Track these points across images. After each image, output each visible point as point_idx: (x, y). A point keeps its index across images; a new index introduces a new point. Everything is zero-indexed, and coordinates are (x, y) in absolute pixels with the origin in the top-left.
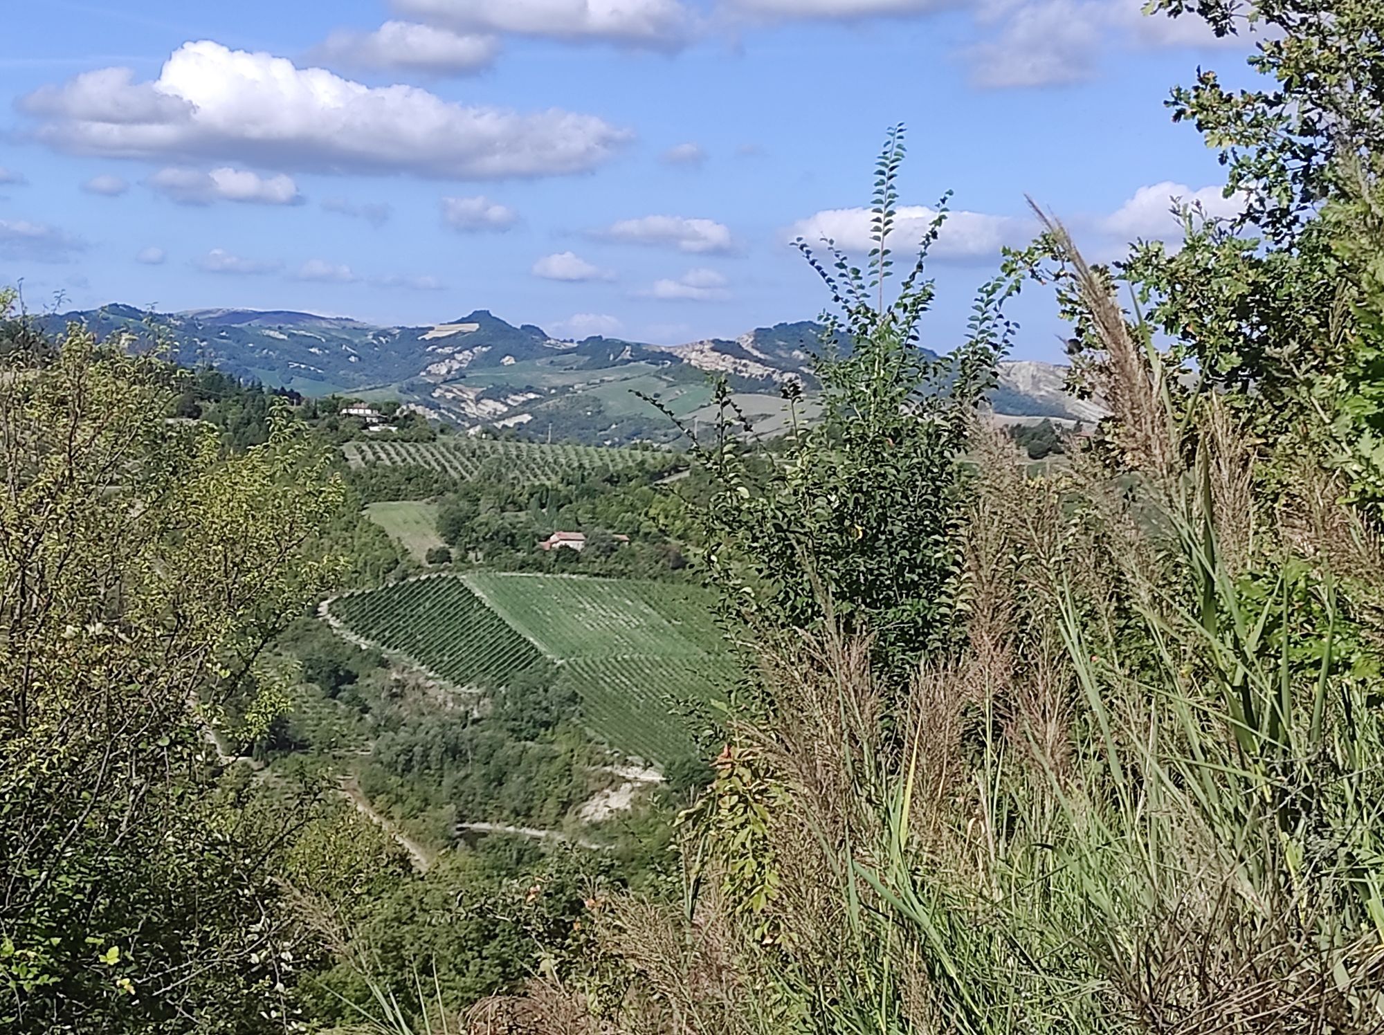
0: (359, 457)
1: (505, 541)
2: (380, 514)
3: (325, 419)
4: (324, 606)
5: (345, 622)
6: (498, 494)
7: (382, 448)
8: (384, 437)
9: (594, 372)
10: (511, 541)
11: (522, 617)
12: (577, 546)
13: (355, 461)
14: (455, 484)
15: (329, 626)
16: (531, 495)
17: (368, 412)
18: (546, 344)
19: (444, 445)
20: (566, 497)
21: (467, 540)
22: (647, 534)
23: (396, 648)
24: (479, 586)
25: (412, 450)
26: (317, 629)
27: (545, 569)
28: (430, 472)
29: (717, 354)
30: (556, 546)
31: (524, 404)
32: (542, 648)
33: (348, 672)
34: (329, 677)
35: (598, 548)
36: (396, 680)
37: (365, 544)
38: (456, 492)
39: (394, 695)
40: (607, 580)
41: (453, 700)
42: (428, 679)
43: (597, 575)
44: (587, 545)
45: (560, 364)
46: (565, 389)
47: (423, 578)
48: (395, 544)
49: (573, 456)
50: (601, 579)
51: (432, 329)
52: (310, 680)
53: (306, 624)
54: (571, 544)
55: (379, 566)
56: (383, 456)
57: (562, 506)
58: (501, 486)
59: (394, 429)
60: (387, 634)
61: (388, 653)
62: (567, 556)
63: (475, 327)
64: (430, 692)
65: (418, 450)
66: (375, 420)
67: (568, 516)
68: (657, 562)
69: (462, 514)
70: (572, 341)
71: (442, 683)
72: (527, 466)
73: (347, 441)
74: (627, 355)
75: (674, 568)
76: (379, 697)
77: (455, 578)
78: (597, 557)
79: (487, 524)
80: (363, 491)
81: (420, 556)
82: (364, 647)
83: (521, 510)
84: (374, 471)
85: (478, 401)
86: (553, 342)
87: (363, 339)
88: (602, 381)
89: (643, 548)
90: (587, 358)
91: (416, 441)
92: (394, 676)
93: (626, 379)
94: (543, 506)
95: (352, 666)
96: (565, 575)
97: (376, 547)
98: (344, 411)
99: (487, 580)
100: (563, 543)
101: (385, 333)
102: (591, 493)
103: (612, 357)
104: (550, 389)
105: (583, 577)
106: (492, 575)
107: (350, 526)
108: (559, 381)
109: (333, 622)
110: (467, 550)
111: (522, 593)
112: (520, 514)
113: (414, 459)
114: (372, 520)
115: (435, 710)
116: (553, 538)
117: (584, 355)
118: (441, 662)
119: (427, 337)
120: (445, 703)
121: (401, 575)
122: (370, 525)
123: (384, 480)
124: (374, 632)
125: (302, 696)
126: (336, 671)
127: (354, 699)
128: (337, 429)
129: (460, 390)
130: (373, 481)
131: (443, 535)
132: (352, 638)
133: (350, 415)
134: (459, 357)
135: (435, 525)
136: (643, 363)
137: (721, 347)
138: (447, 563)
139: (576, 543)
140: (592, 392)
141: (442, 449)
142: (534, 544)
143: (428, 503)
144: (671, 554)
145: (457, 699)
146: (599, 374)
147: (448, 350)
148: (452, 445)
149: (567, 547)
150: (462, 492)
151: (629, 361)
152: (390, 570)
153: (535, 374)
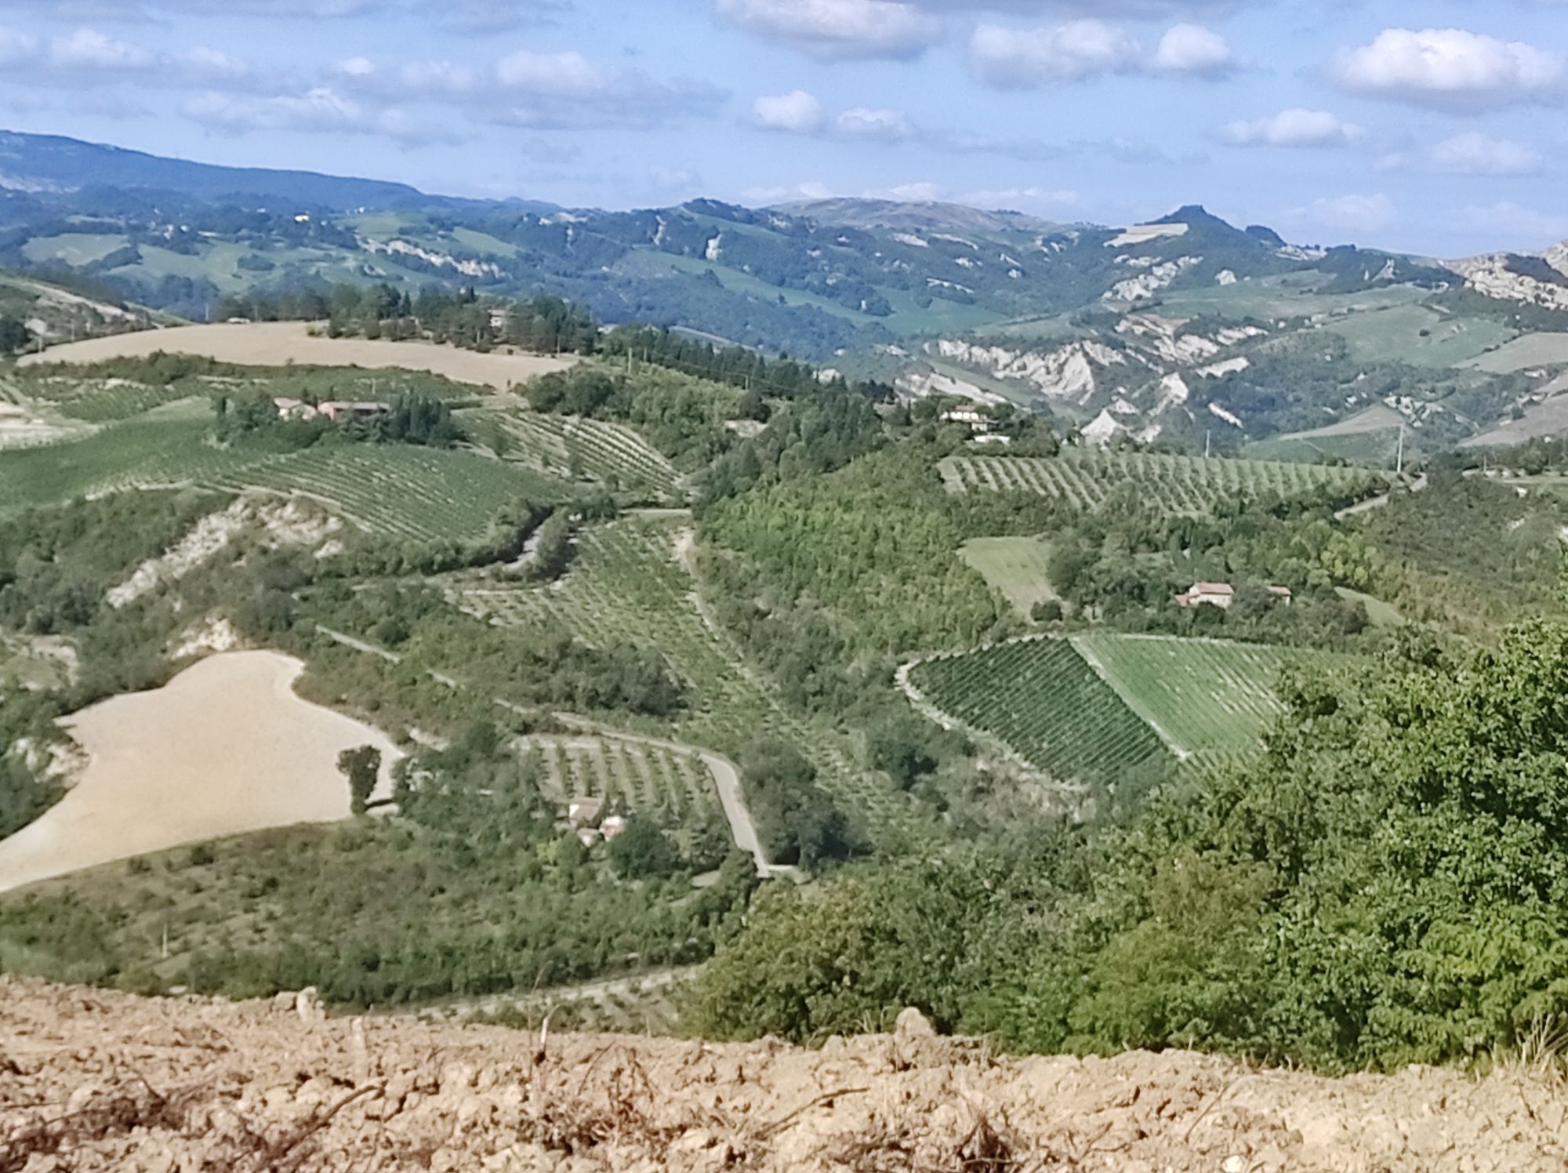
0: (958, 477)
1: (1131, 593)
2: (980, 554)
3: (920, 426)
4: (902, 674)
5: (927, 694)
6: (1128, 531)
7: (989, 466)
8: (993, 451)
9: (1341, 298)
10: (1139, 594)
11: (1144, 695)
12: (1222, 601)
13: (954, 484)
14: (1075, 515)
15: (907, 699)
16: (1171, 531)
17: (975, 416)
18: (1281, 253)
19: (1067, 461)
20: (1216, 534)
21: (1083, 591)
22: (1315, 587)
23: (985, 729)
24: (1094, 652)
25: (1026, 468)
26: (892, 702)
27: (1180, 631)
28: (1044, 499)
29: (1512, 275)
30: (1195, 602)
31: (1241, 343)
32: (1165, 735)
33: (927, 759)
34: (902, 765)
35: (1249, 605)
36: (983, 772)
37: (958, 593)
38: (1076, 526)
39: (980, 790)
40: (1258, 647)
41: (1050, 800)
42: (1022, 770)
43: (1245, 640)
44: (1234, 601)
45: (1297, 284)
46: (1297, 322)
47: (1026, 639)
48: (994, 593)
49: (1234, 476)
50: (1249, 646)
51: (1123, 231)
52: (879, 766)
53: (880, 695)
54: (1214, 600)
55: (972, 624)
56: (989, 476)
57: (1211, 545)
58: (1133, 520)
59: (1005, 439)
60: (976, 711)
61: (975, 735)
62: (1209, 616)
63: (1181, 229)
64: (1023, 788)
65: (1033, 468)
66: (983, 428)
67: (1215, 560)
68: (1324, 625)
69: (1080, 557)
70: (1317, 248)
71: (1038, 776)
72: (1171, 491)
73: (946, 455)
74: (1388, 273)
75: (1347, 632)
76: (959, 792)
77: (1066, 640)
78: (1246, 617)
79: (1109, 571)
80: (959, 524)
81: (1023, 610)
82: (947, 727)
83: (1157, 550)
84: (975, 497)
85: (1177, 337)
86: (1290, 249)
87: (1029, 245)
88: (1351, 310)
89: (1308, 605)
90: (1333, 276)
91: (1032, 456)
92: (981, 765)
93: (1385, 308)
94: (1184, 546)
95: (931, 750)
96: (1205, 640)
97: (971, 597)
98: (945, 416)
99: (1104, 643)
100: (1205, 598)
101: (1060, 238)
102: (1248, 530)
103: (1367, 276)
104: (1277, 322)
105: (1226, 643)
106: (1112, 636)
107: (942, 569)
108: (1290, 310)
109: (913, 693)
110: (1083, 604)
111: (1148, 663)
112: (1155, 556)
113: (1027, 481)
114: (968, 563)
115: (1027, 810)
116: (1193, 590)
117: (1330, 271)
118: (1040, 749)
119: (1116, 243)
120: (1040, 802)
121: (998, 635)
122: (965, 568)
123: (987, 510)
124: (960, 708)
125: (868, 787)
126: (910, 758)
127: (931, 794)
128: (933, 439)
129: (1154, 323)
130: (973, 511)
131: (1054, 584)
132: (934, 714)
133: (950, 421)
134: (1158, 271)
135: (1045, 570)
136: (1409, 285)
137: (1518, 265)
138: (1057, 622)
139: (1221, 597)
140: (1335, 327)
141: (1065, 466)
142: (1168, 599)
143: (1040, 541)
144: (1344, 614)
145: (1055, 798)
146: (1346, 302)
147: (1144, 262)
148: (1077, 462)
149: (1209, 603)
150: (1082, 527)
151: (1390, 282)
152: (985, 628)
153: (1258, 300)
